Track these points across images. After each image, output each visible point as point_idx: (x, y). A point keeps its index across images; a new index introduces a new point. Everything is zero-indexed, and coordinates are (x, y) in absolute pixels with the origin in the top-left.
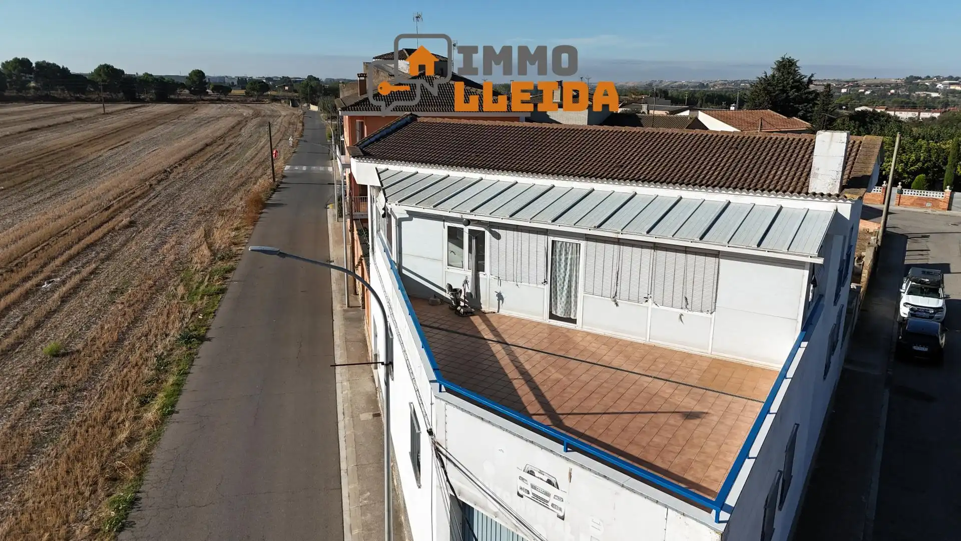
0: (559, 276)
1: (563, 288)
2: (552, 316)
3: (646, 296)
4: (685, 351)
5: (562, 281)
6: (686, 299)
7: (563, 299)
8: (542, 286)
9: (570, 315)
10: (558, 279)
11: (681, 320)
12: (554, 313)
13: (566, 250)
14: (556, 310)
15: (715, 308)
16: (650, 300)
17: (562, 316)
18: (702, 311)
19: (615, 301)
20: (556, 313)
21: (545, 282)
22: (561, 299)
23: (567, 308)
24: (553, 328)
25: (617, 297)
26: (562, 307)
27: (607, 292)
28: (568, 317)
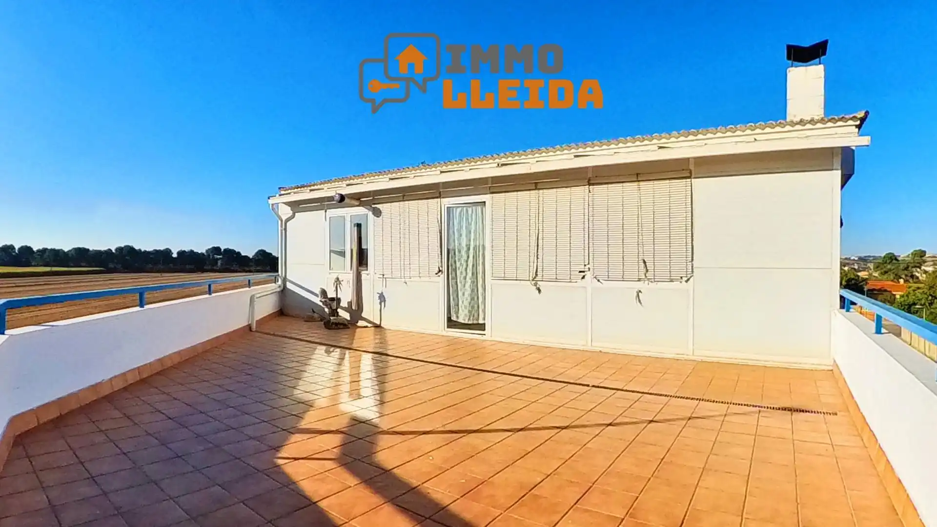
0: (459, 260)
1: (465, 278)
2: (452, 323)
3: (582, 268)
4: (648, 354)
5: (464, 266)
6: (645, 262)
7: (467, 294)
8: (436, 279)
9: (478, 319)
10: (458, 264)
11: (640, 301)
12: (454, 318)
13: (467, 219)
14: (457, 313)
15: (692, 271)
16: (588, 275)
17: (466, 322)
18: (672, 281)
19: (535, 285)
20: (457, 317)
21: (440, 271)
22: (464, 294)
23: (473, 307)
24: (453, 343)
25: (539, 278)
26: (465, 307)
27: (524, 274)
28: (475, 322)
